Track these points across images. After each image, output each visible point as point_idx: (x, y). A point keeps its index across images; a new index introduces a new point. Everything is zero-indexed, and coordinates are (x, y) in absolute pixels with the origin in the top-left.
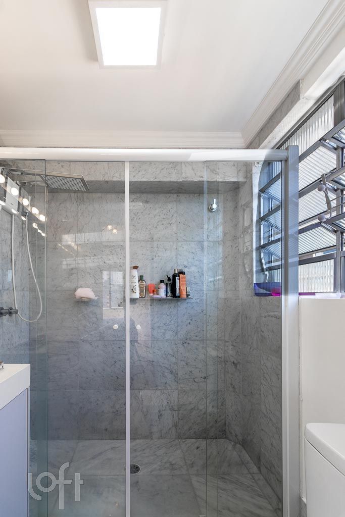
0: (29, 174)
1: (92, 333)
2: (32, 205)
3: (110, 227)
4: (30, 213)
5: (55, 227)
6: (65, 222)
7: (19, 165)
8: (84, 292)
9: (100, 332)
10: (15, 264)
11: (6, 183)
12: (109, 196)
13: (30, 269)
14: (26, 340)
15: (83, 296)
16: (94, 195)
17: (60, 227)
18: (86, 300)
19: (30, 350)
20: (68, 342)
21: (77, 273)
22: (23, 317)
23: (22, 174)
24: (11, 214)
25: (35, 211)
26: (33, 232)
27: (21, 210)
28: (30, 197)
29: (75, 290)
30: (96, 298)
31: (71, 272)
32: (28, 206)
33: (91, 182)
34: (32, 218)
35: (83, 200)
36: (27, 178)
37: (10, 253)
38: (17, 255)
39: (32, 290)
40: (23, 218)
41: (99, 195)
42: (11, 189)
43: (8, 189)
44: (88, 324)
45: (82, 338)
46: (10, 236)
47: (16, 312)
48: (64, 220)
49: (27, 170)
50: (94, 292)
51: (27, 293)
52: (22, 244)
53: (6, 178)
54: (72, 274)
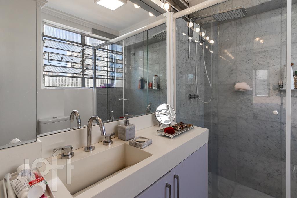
0: (205, 18)
1: (247, 113)
2: (206, 35)
3: (257, 39)
4: (205, 40)
5: (220, 45)
6: (227, 41)
7: (200, 14)
8: (241, 85)
9: (254, 114)
10: (197, 70)
11: (193, 26)
12: (263, 15)
13: (205, 72)
14: (202, 113)
15: (239, 88)
16: (250, 18)
17: (223, 45)
18: (243, 90)
19: (204, 119)
20: (228, 117)
21: (236, 73)
22: (201, 100)
23: (201, 18)
24: (195, 43)
25: (208, 38)
26: (207, 51)
27: (200, 40)
28: (205, 31)
29: (234, 84)
30: (251, 89)
31: (231, 72)
32: (204, 36)
33: (248, 9)
34: (206, 43)
35: (241, 23)
36: (203, 21)
37: (194, 64)
38: (198, 65)
39: (206, 84)
40: (201, 44)
41: (255, 16)
42: (195, 29)
43: (194, 30)
44: (244, 107)
45: (239, 116)
46: (194, 55)
47: (198, 97)
48: (226, 40)
49: (204, 16)
50: (249, 85)
51: (203, 86)
52: (201, 59)
53: (194, 24)
54: (231, 74)
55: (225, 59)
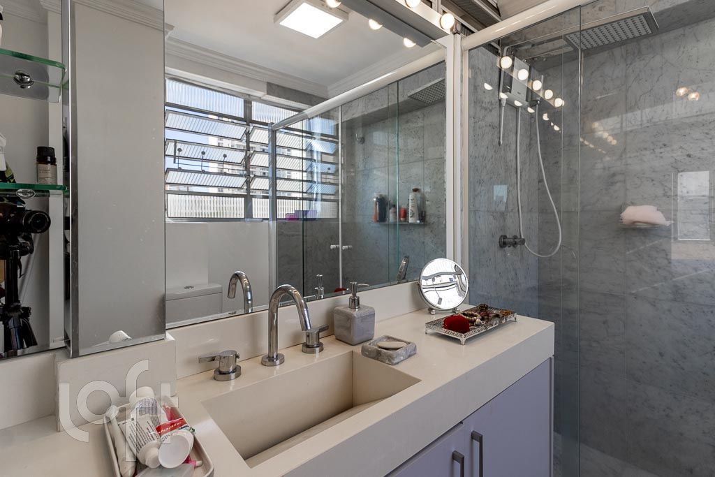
0: (542, 43)
1: (656, 285)
2: (545, 88)
3: (682, 91)
4: (543, 100)
5: (587, 111)
6: (600, 99)
7: (528, 36)
8: (636, 213)
9: (675, 286)
10: (521, 175)
11: (513, 65)
13: (541, 181)
14: (533, 283)
15: (636, 220)
16: (665, 37)
17: (591, 110)
18: (644, 226)
19: (539, 297)
20: (605, 295)
21: (624, 181)
22: (531, 249)
23: (533, 45)
24: (517, 108)
25: (549, 94)
26: (545, 127)
27: (529, 100)
28: (542, 76)
29: (621, 209)
30: (668, 223)
31: (611, 179)
32: (540, 90)
33: (661, 13)
34: (543, 106)
35: (640, 51)
36: (538, 51)
37: (514, 161)
38: (523, 163)
39: (544, 210)
40: (530, 110)
41: (680, 31)
42: (518, 72)
43: (514, 75)
44: (647, 269)
45: (633, 292)
46: (514, 138)
47: (523, 242)
48: (599, 97)
49: (538, 39)
50: (662, 212)
51: (535, 215)
52: (530, 146)
53: (513, 60)
54: (612, 183)
55: (592, 146)
